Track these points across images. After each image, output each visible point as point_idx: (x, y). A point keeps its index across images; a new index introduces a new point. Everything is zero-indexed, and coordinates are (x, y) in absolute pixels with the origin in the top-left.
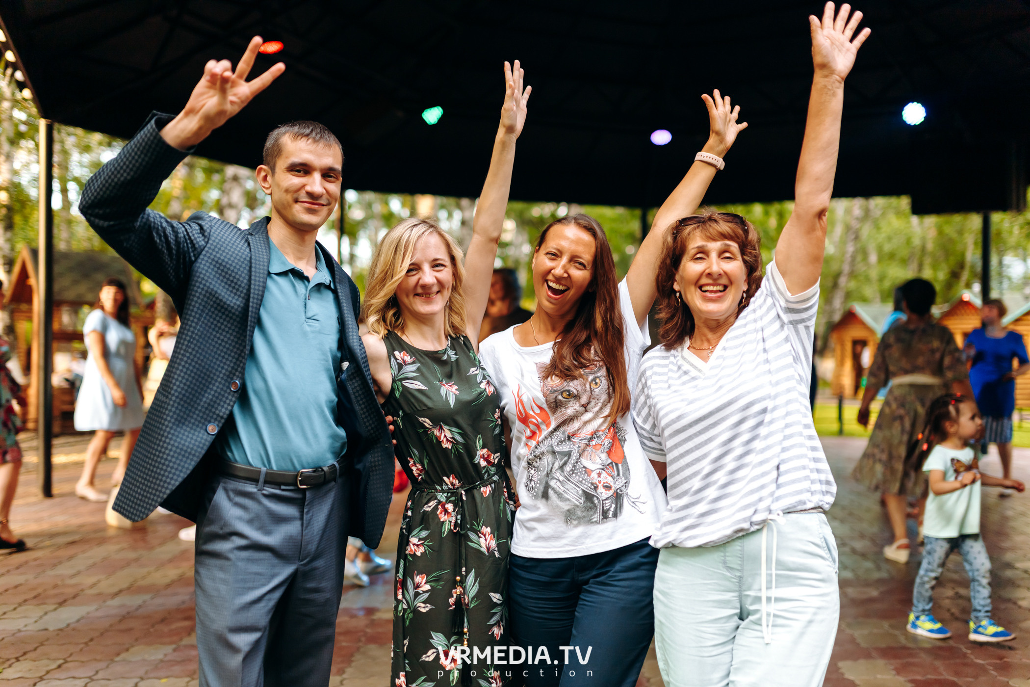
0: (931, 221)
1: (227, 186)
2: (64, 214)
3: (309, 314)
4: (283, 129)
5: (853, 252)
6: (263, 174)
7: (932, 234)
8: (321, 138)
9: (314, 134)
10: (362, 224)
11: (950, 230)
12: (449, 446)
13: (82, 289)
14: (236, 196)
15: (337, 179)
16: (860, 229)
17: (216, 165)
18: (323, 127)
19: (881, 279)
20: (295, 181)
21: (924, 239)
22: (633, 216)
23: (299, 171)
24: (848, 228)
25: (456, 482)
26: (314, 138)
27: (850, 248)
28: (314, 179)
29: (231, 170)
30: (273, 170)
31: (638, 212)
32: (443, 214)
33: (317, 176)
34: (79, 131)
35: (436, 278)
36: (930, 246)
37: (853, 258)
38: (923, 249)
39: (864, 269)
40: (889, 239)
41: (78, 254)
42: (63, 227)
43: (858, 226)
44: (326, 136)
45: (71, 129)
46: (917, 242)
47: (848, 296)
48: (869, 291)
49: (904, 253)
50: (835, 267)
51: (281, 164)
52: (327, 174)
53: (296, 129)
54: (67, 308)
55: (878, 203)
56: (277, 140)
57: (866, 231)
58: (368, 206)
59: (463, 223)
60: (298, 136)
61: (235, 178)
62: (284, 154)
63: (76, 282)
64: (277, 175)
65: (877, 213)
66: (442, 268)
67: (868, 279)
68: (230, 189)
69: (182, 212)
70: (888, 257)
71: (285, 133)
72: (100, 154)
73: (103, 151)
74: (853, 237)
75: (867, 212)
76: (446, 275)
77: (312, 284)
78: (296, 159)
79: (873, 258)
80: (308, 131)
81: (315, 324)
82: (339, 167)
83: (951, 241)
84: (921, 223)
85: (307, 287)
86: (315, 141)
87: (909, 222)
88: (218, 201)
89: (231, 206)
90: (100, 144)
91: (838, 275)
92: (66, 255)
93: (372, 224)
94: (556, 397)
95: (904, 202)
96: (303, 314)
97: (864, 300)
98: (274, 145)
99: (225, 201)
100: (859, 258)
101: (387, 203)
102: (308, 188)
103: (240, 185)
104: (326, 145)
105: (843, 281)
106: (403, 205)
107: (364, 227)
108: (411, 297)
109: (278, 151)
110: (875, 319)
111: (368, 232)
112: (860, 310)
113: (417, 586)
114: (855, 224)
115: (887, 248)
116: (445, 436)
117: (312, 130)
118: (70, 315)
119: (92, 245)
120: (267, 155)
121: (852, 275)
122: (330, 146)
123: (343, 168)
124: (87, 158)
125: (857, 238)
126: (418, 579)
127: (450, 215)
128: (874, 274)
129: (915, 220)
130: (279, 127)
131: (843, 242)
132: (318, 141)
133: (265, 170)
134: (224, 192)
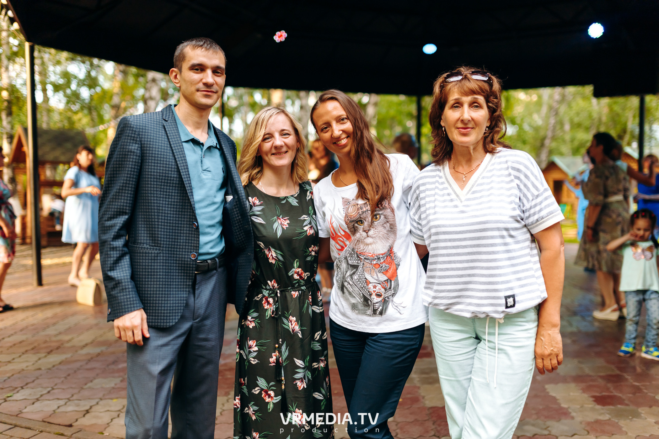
0: (605, 101)
1: (149, 85)
2: (44, 105)
3: (204, 168)
4: (185, 44)
5: (555, 123)
6: (174, 74)
7: (605, 111)
8: (210, 47)
9: (206, 45)
10: (236, 109)
11: (617, 108)
12: (273, 262)
13: (57, 154)
14: (155, 92)
15: (222, 74)
16: (559, 108)
17: (142, 72)
18: (211, 40)
19: (572, 140)
20: (196, 76)
21: (600, 114)
22: (411, 101)
23: (197, 70)
24: (551, 108)
25: (276, 285)
26: (206, 48)
27: (552, 121)
28: (207, 74)
29: (151, 75)
30: (180, 70)
31: (414, 99)
32: (288, 102)
33: (209, 72)
34: (53, 51)
35: (284, 142)
36: (604, 119)
37: (554, 127)
38: (600, 120)
39: (561, 134)
40: (578, 114)
41: (54, 131)
42: (44, 113)
43: (558, 106)
44: (214, 46)
45: (47, 50)
46: (595, 115)
47: (551, 152)
48: (565, 149)
49: (587, 123)
50: (542, 133)
51: (185, 66)
52: (216, 70)
53: (194, 42)
54: (49, 166)
55: (571, 90)
56: (182, 50)
57: (563, 109)
58: (240, 98)
59: (302, 107)
60: (195, 47)
61: (154, 80)
62: (187, 59)
63: (53, 149)
64: (183, 73)
65: (569, 98)
66: (288, 136)
67: (564, 141)
68: (151, 87)
69: (121, 103)
70: (576, 126)
71: (187, 46)
72: (67, 67)
73: (69, 64)
74: (554, 113)
75: (563, 97)
76: (291, 140)
77: (205, 148)
78: (195, 61)
79: (567, 127)
80: (202, 43)
81: (209, 174)
82: (223, 65)
83: (618, 115)
84: (599, 104)
85: (202, 149)
86: (207, 49)
87: (590, 103)
88: (143, 96)
89: (151, 98)
90: (67, 59)
91: (543, 139)
92: (47, 132)
93: (244, 109)
94: (354, 225)
95: (589, 89)
96: (200, 168)
97: (561, 154)
98: (180, 54)
99: (147, 95)
100: (558, 127)
101: (252, 95)
102: (204, 81)
103: (157, 84)
104: (214, 52)
105: (547, 142)
106: (263, 96)
107: (238, 112)
108: (269, 156)
109: (183, 57)
110: (568, 166)
111: (240, 115)
112: (559, 161)
113: (250, 347)
114: (555, 105)
115: (576, 120)
116: (272, 255)
117: (204, 43)
118: (51, 170)
119: (64, 126)
120: (176, 61)
121: (554, 138)
122: (217, 53)
123: (226, 67)
124: (59, 69)
125: (557, 114)
126: (251, 343)
127: (293, 103)
128: (568, 137)
129: (594, 101)
130: (183, 43)
131: (547, 117)
132: (209, 49)
133: (175, 72)
134: (146, 89)
